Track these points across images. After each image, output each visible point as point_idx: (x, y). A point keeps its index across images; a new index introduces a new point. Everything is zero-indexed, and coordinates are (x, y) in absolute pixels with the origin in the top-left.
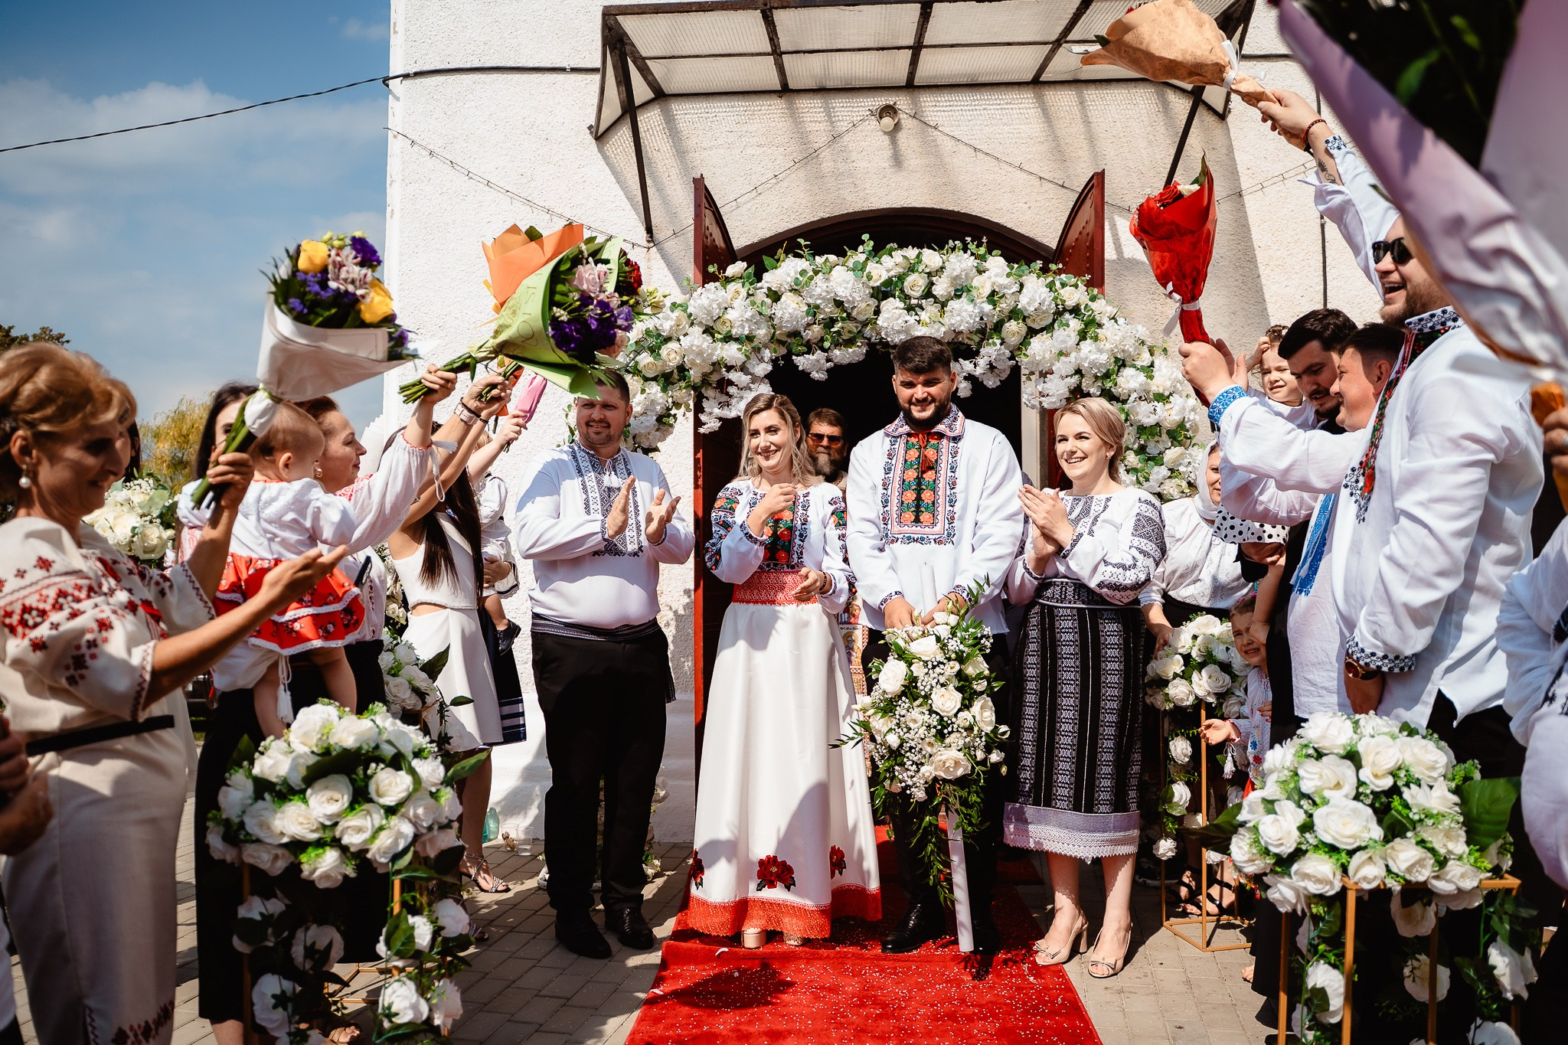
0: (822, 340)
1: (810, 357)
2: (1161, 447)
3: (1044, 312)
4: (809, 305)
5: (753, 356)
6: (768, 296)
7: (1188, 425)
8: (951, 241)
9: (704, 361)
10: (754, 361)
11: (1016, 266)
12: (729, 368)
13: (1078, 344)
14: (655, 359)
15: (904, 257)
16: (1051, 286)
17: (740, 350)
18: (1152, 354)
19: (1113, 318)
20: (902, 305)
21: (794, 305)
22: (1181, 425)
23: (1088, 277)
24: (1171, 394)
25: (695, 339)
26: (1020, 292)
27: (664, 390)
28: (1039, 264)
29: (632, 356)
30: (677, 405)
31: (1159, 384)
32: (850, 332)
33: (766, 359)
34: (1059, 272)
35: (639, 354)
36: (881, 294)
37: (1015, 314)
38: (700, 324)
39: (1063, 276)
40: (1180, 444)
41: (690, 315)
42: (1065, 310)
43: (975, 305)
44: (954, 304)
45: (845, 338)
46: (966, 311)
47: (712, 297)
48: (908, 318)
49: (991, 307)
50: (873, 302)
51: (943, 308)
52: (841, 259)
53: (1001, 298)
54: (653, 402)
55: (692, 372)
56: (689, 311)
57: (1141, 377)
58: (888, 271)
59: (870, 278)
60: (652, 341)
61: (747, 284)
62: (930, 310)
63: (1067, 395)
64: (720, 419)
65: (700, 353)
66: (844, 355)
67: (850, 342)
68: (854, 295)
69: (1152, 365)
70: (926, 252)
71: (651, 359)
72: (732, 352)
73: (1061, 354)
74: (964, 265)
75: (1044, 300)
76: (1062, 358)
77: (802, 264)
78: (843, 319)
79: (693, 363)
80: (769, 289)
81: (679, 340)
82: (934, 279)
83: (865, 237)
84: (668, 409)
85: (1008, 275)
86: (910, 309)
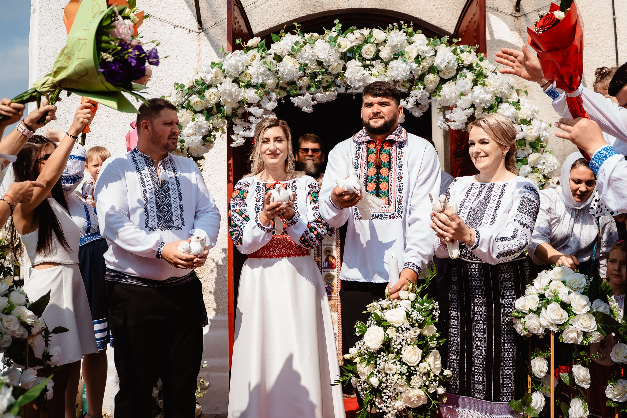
0: (309, 87)
1: (302, 97)
2: (526, 153)
3: (450, 68)
4: (300, 64)
5: (265, 97)
6: (274, 59)
7: (542, 139)
8: (390, 25)
9: (233, 100)
10: (265, 100)
11: (432, 39)
12: (250, 105)
13: (472, 88)
14: (201, 98)
15: (362, 34)
16: (454, 52)
17: (256, 93)
18: (518, 95)
19: (494, 72)
20: (360, 64)
21: (291, 64)
22: (538, 139)
23: (477, 46)
24: (531, 120)
25: (228, 85)
26: (435, 55)
27: (207, 119)
28: (447, 37)
29: (186, 97)
30: (216, 129)
31: (523, 113)
32: (327, 81)
33: (273, 99)
34: (458, 44)
35: (191, 96)
36: (346, 57)
37: (432, 69)
38: (231, 76)
39: (461, 46)
40: (538, 151)
41: (224, 71)
42: (463, 67)
43: (407, 64)
44: (393, 63)
45: (324, 85)
46: (401, 67)
47: (238, 58)
48: (364, 72)
49: (417, 65)
50: (342, 62)
51: (386, 66)
52: (321, 36)
53: (423, 59)
54: (200, 127)
55: (225, 107)
56: (223, 68)
57: (513, 109)
58: (351, 42)
59: (340, 46)
60: (198, 88)
61: (261, 51)
62: (378, 67)
63: (466, 121)
64: (245, 138)
65: (230, 95)
66: (323, 96)
67: (326, 89)
68: (330, 57)
69: (518, 102)
70: (375, 30)
71: (199, 99)
72: (251, 95)
73: (462, 94)
74: (399, 39)
75: (450, 61)
76: (463, 97)
77: (297, 38)
78: (323, 73)
79: (226, 101)
80: (275, 54)
81: (217, 87)
82: (380, 48)
83: (336, 21)
84: (210, 132)
85: (428, 45)
86: (365, 66)
